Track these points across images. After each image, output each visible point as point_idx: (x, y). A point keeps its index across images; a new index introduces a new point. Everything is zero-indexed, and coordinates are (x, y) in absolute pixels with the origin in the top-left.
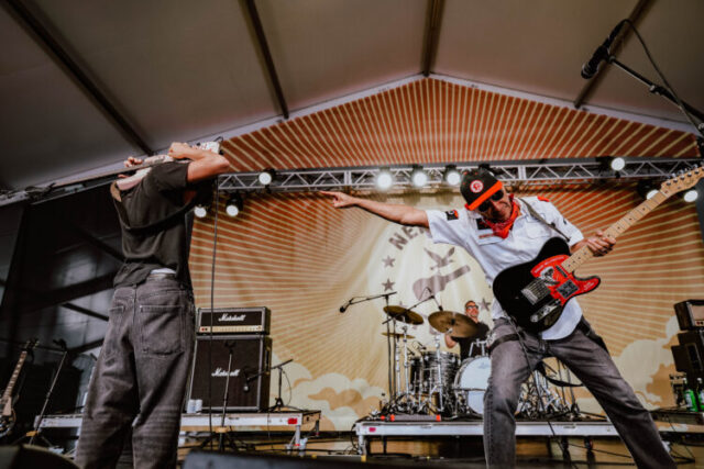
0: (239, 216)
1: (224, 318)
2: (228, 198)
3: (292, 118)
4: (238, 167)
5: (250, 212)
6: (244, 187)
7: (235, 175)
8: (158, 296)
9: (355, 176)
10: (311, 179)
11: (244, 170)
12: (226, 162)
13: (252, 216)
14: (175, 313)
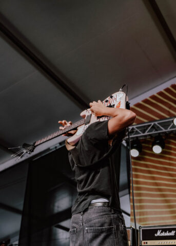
0: (162, 152)
1: (159, 234)
2: (152, 140)
4: (157, 117)
5: (171, 149)
6: (164, 130)
7: (156, 123)
8: (97, 220)
11: (162, 118)
12: (134, 114)
13: (172, 152)
14: (109, 232)
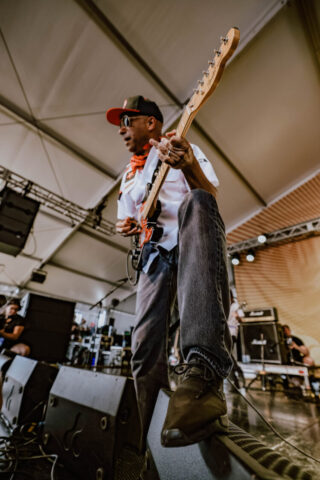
0: (255, 260)
1: (252, 314)
2: (246, 252)
3: (269, 205)
4: (248, 237)
6: (253, 245)
7: (248, 241)
9: (314, 224)
10: (288, 232)
